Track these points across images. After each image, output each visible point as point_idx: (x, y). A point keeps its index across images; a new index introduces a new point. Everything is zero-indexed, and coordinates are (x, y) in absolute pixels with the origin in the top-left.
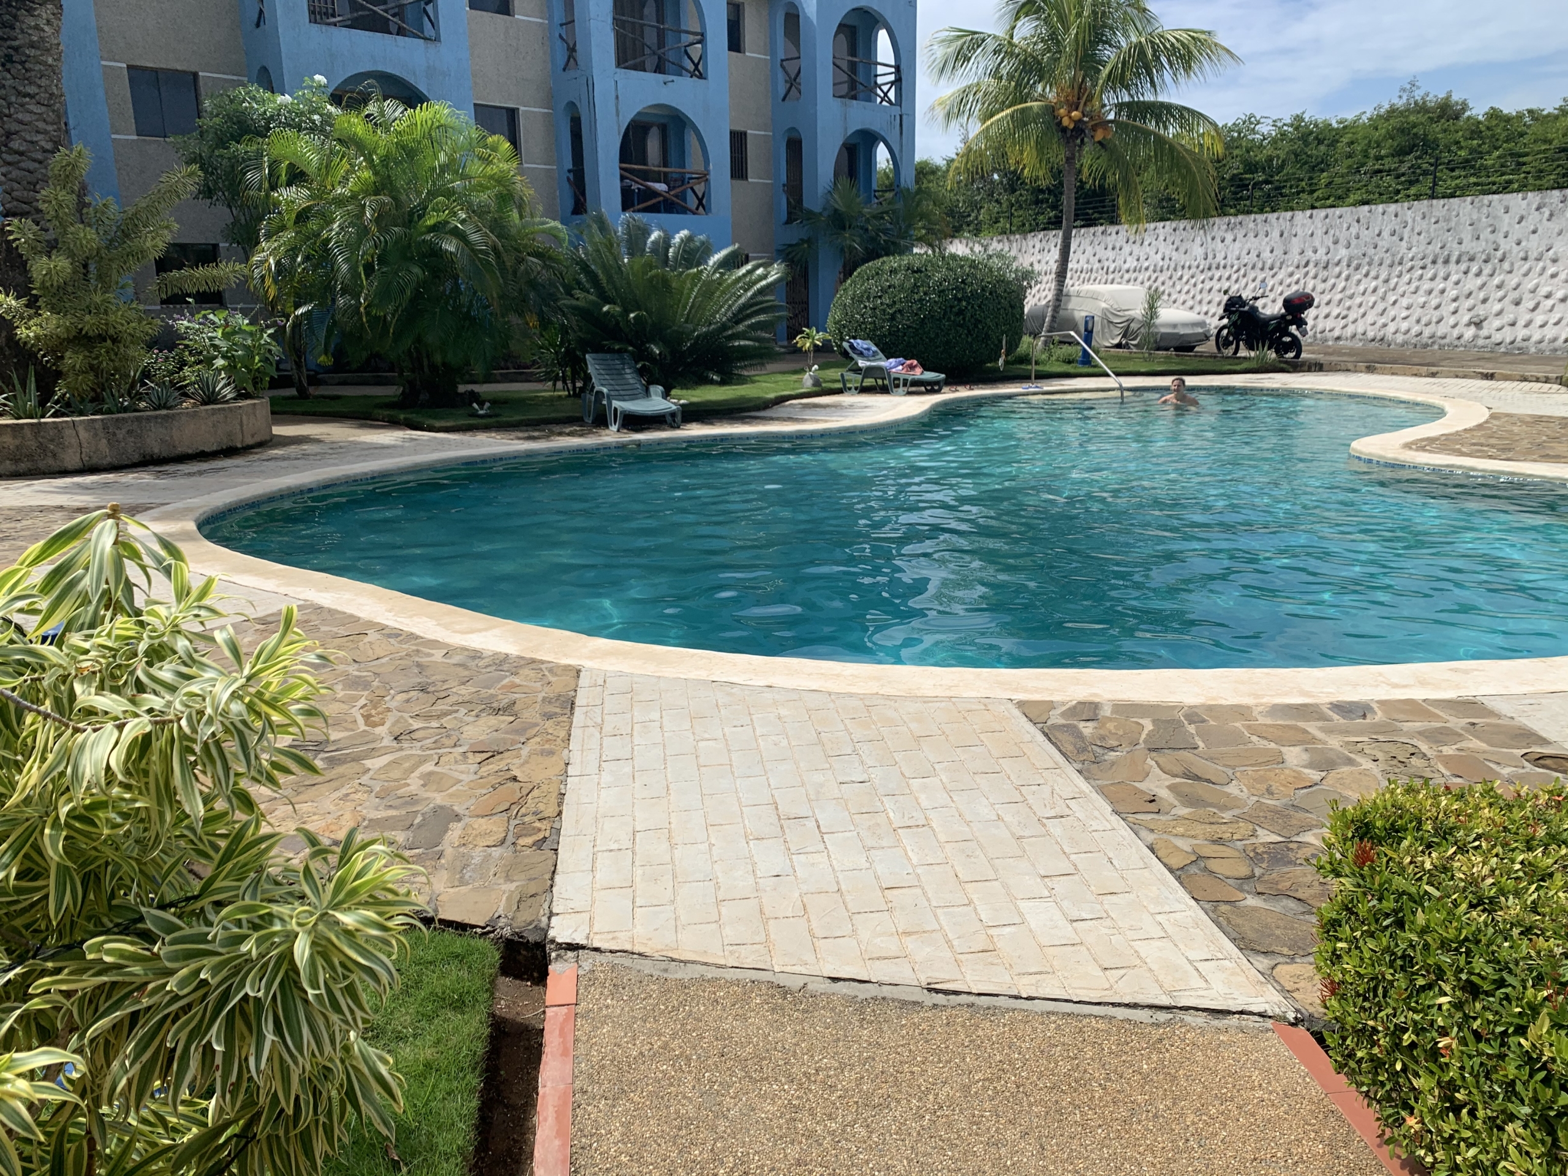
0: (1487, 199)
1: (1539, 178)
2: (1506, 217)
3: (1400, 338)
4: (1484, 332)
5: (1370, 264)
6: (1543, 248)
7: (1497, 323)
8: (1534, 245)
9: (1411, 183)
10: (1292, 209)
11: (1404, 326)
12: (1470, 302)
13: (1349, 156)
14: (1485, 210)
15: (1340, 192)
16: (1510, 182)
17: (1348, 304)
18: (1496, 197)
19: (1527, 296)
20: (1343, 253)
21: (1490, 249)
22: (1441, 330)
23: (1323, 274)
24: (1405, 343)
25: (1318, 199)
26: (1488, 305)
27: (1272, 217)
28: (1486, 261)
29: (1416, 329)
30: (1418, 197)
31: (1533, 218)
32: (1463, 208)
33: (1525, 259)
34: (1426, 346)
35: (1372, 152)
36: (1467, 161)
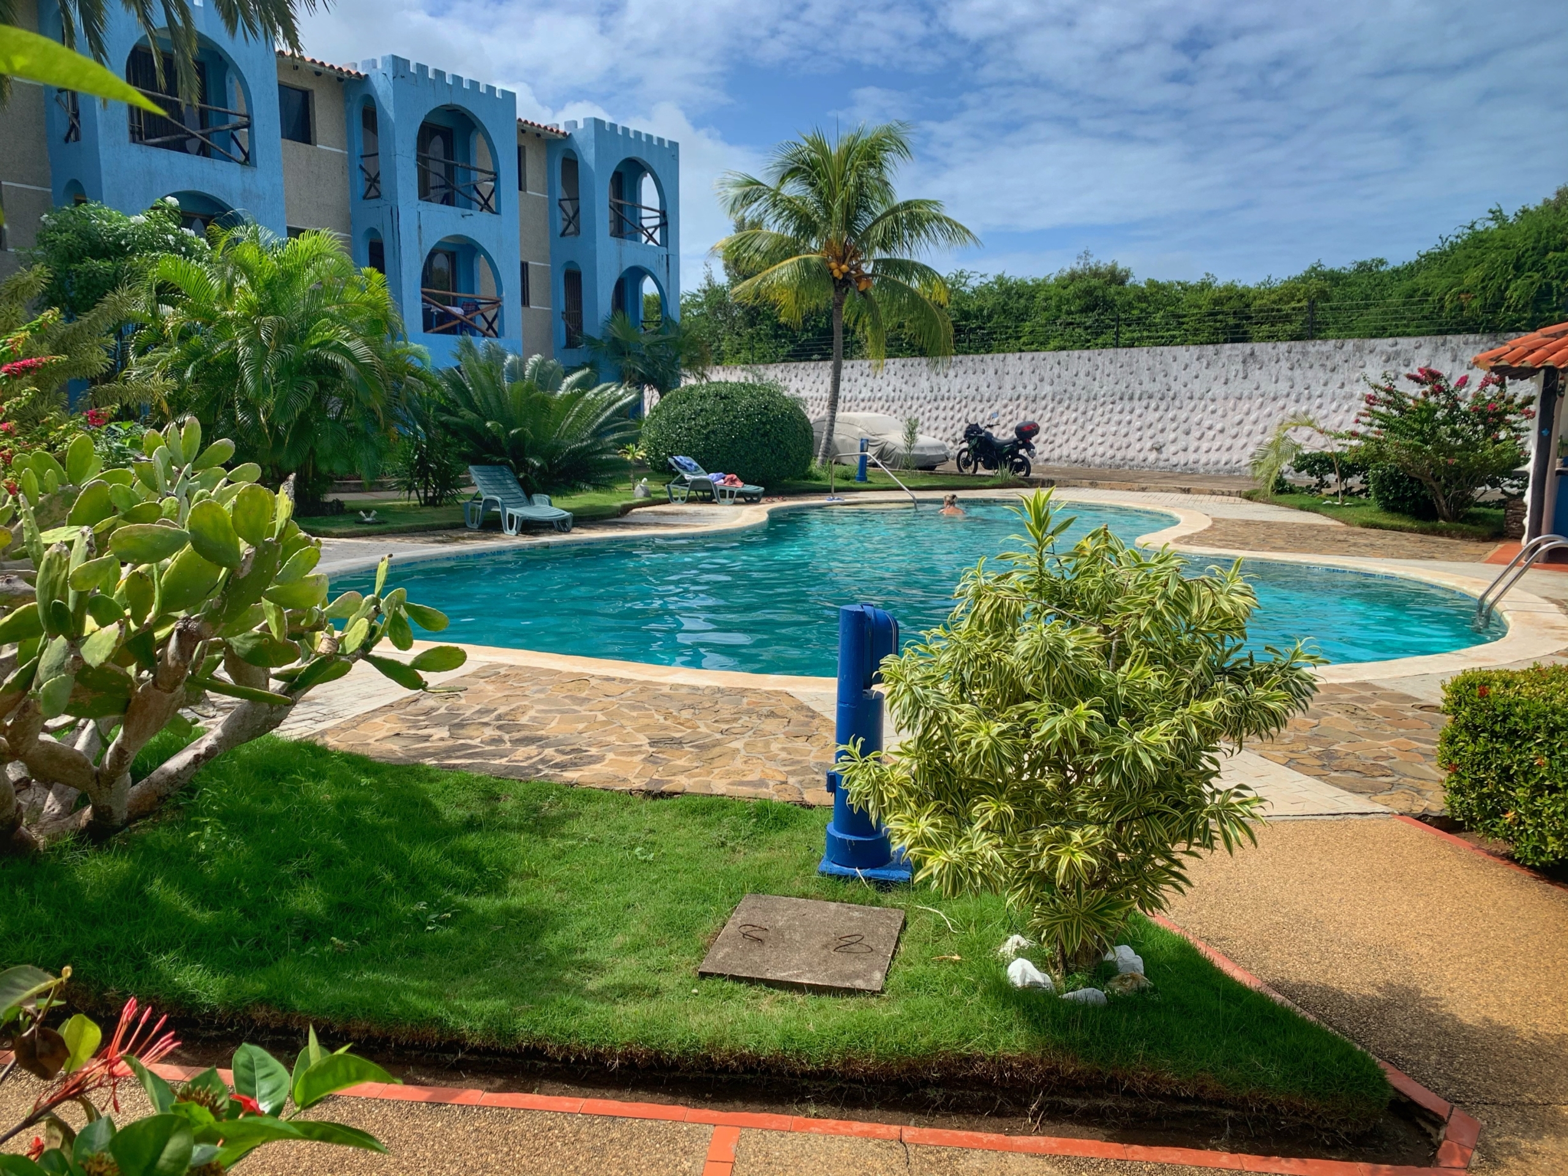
0: (1159, 349)
1: (1195, 335)
2: (1175, 365)
3: (1098, 460)
4: (1164, 456)
5: (1070, 399)
6: (1203, 390)
7: (1173, 449)
8: (1197, 387)
9: (1098, 335)
10: (1003, 351)
11: (1101, 450)
12: (1150, 432)
13: (1045, 309)
14: (1158, 358)
15: (1041, 339)
16: (1174, 337)
17: (1054, 431)
18: (1166, 348)
19: (1194, 428)
20: (1047, 389)
21: (1165, 388)
22: (1131, 453)
23: (1032, 406)
24: (1102, 464)
25: (1024, 344)
26: (1165, 434)
27: (988, 357)
28: (1162, 399)
29: (1110, 453)
30: (1104, 346)
31: (1195, 367)
32: (1142, 356)
33: (1191, 398)
34: (1118, 466)
35: (1065, 308)
36: (1139, 319)
